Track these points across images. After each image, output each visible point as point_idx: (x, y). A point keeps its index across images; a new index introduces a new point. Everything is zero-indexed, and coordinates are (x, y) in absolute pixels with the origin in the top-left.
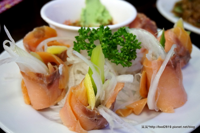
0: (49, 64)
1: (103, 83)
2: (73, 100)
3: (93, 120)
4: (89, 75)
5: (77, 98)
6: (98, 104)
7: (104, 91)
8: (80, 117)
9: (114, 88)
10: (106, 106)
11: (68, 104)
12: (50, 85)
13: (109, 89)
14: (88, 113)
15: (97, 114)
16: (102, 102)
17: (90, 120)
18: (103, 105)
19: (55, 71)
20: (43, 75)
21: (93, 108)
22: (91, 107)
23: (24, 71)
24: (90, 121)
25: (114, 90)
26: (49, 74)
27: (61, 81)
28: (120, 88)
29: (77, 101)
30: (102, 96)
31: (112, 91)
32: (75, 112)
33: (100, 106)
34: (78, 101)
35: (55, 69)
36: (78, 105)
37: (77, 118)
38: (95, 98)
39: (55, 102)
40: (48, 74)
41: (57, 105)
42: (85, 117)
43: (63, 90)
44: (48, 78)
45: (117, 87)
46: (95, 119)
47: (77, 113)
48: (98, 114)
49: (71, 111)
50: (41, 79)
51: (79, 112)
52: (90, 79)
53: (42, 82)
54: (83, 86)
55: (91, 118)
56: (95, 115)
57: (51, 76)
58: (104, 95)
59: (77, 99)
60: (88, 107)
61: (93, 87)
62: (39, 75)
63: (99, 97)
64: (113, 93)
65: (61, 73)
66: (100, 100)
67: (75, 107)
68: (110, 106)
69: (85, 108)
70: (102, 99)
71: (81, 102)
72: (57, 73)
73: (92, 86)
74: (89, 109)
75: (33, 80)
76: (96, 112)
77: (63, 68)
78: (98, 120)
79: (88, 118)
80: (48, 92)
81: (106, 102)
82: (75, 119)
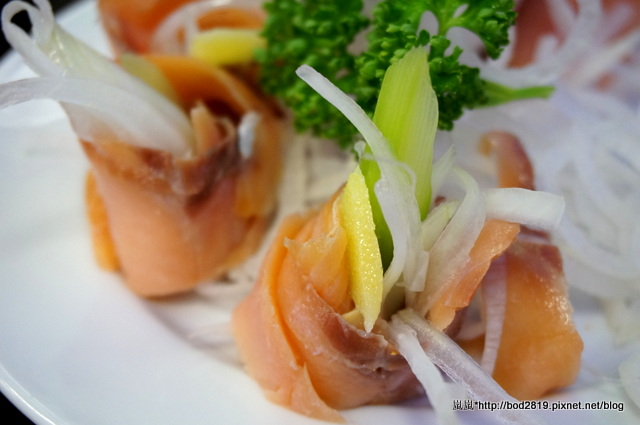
0: (200, 112)
1: (424, 218)
2: (288, 278)
3: (367, 373)
4: (362, 179)
5: (307, 275)
6: (397, 304)
7: (427, 254)
8: (314, 354)
9: (471, 245)
10: (427, 317)
11: (265, 292)
12: (197, 203)
13: (447, 244)
14: (348, 342)
15: (387, 351)
16: (410, 298)
17: (357, 370)
18: (417, 309)
19: (220, 144)
20: (170, 157)
21: (369, 326)
22: (361, 318)
23: (90, 139)
24: (355, 374)
25: (469, 250)
26: (195, 152)
27: (246, 187)
28: (497, 244)
29: (303, 287)
30: (415, 272)
31: (463, 258)
32: (294, 332)
33: (402, 313)
34: (308, 287)
35: (222, 131)
36: (305, 303)
37: (302, 358)
38: (384, 282)
39: (220, 270)
40: (188, 157)
41: (225, 279)
42: (335, 358)
43: (251, 221)
44: (190, 174)
45: (484, 237)
46: (379, 370)
47: (300, 338)
48: (393, 354)
49: (277, 327)
50: (161, 176)
51: (309, 333)
52: (367, 196)
53: (163, 187)
54: (336, 222)
55: (362, 362)
56: (381, 354)
57: (201, 164)
58: (423, 272)
59: (304, 277)
60: (350, 315)
61: (376, 231)
62: (151, 157)
63: (401, 279)
64: (464, 266)
65: (246, 150)
66: (403, 288)
67: (294, 312)
68: (448, 320)
69: (336, 320)
70: (414, 286)
71: (319, 293)
72: (231, 149)
73: (373, 228)
74: (353, 328)
75: (129, 176)
76: (384, 343)
77: (257, 131)
78: (389, 373)
79: (349, 363)
80: (189, 229)
81: (432, 301)
82: (293, 363)
